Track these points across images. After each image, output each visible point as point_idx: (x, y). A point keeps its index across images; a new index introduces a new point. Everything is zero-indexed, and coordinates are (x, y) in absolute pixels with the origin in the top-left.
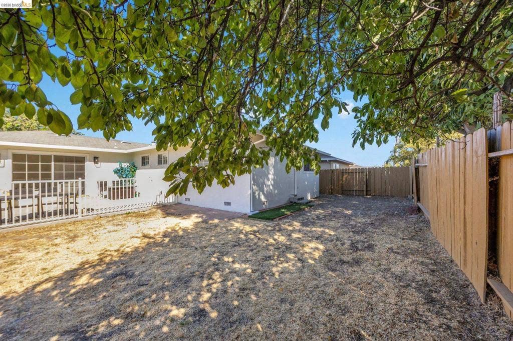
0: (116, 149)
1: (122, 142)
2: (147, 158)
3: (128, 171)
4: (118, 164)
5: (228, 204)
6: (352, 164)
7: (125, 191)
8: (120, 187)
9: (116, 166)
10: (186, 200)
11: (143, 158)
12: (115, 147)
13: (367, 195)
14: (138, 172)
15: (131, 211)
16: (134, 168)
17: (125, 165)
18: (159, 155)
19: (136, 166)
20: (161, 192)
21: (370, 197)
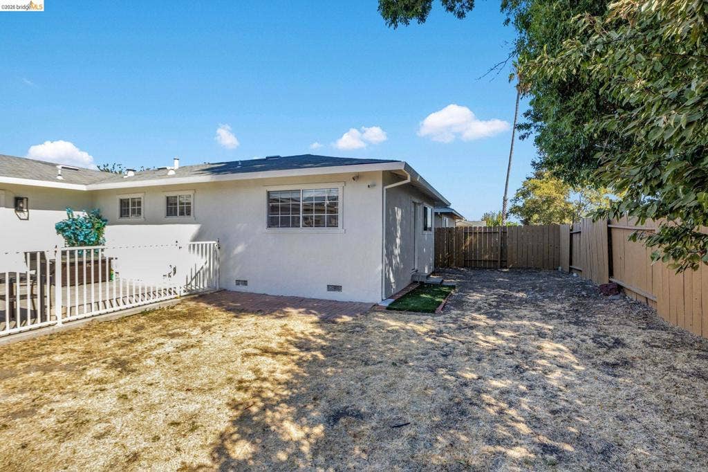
0: (61, 181)
1: (60, 167)
2: (134, 204)
3: (87, 227)
4: (65, 213)
5: (337, 288)
6: (460, 218)
7: (89, 270)
8: (77, 260)
9: (61, 216)
10: (238, 284)
11: (124, 203)
12: (60, 178)
13: (502, 267)
14: (109, 230)
15: (148, 307)
16: (99, 221)
17: (80, 215)
18: (168, 198)
19: (104, 218)
20: (175, 269)
21: (507, 270)
